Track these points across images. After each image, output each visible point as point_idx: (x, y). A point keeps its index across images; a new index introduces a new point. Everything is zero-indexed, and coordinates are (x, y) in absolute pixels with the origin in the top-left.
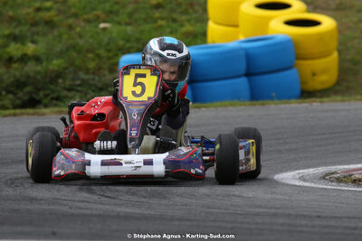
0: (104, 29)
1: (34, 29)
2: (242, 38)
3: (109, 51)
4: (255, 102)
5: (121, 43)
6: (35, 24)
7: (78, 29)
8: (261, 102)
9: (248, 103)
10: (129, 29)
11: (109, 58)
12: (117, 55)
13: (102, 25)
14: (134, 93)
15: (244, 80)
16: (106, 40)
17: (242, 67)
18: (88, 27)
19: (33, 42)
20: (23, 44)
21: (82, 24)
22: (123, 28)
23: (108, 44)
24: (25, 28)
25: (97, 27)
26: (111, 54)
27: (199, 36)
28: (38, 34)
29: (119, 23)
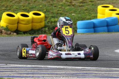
0: (73, 15)
1: (57, 15)
2: (106, 17)
3: (74, 20)
4: (109, 33)
5: (77, 18)
6: (58, 14)
7: (67, 15)
8: (110, 33)
9: (107, 33)
10: (79, 15)
11: (75, 22)
12: (76, 21)
13: (73, 14)
14: (66, 33)
15: (106, 27)
16: (74, 17)
17: (106, 24)
18: (70, 15)
19: (57, 18)
20: (55, 18)
21: (68, 14)
22: (78, 15)
23: (74, 18)
24: (55, 15)
25: (72, 15)
26: (75, 21)
27: (96, 17)
28: (58, 16)
29: (77, 14)
